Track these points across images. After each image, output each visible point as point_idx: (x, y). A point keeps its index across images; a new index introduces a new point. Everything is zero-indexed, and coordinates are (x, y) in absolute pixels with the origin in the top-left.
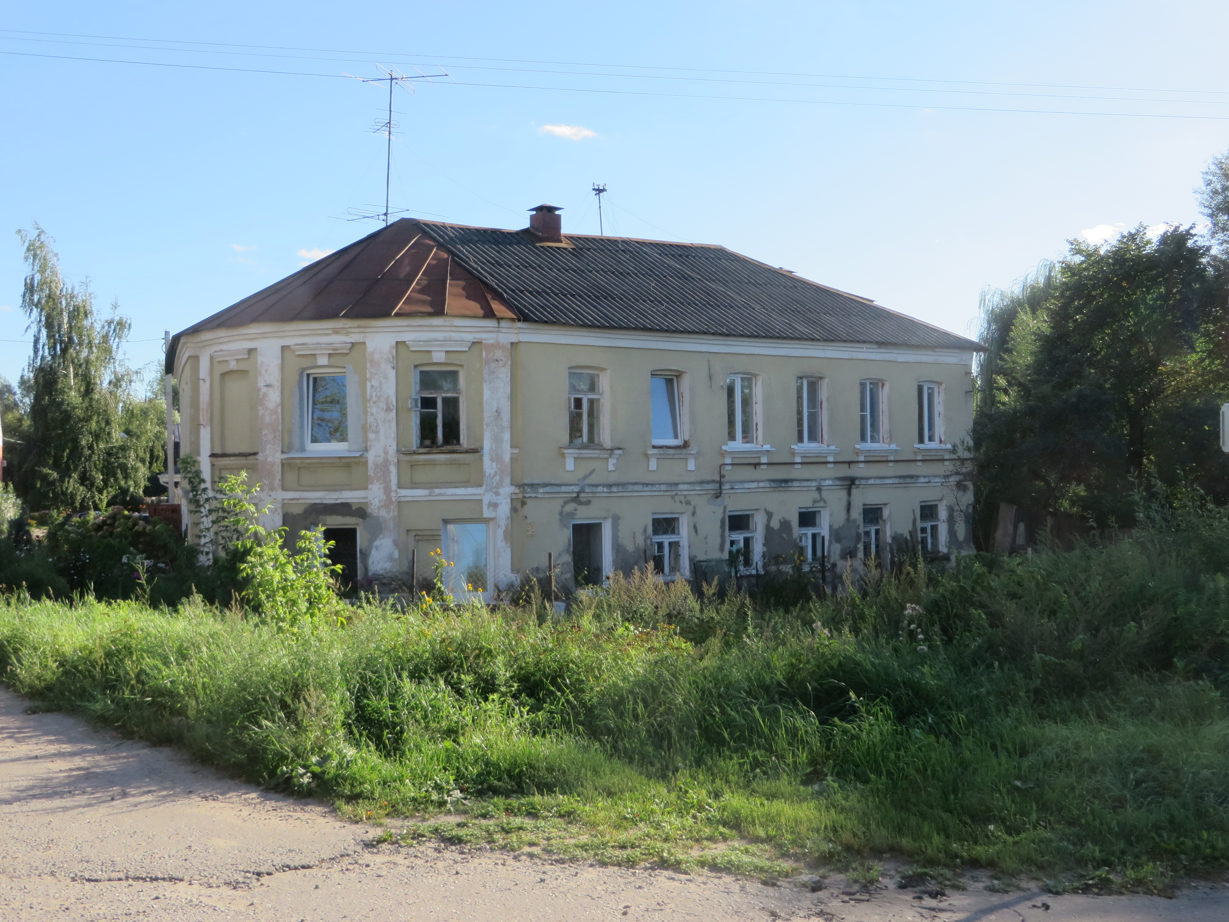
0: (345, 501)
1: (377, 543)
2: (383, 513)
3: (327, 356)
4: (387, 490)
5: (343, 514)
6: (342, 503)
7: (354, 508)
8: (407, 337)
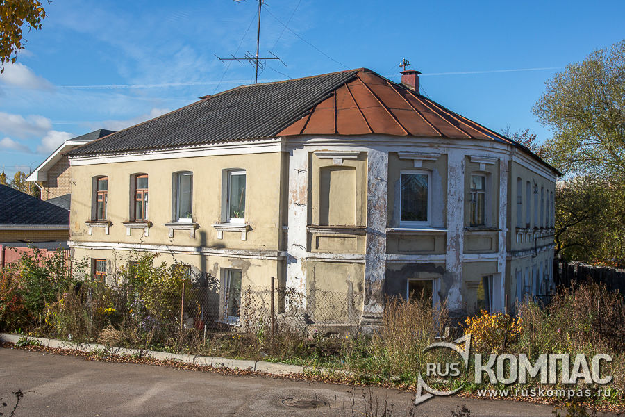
0: (431, 262)
1: (450, 291)
2: (454, 270)
3: (421, 162)
4: (457, 255)
5: (430, 271)
6: (430, 263)
7: (436, 267)
8: (470, 153)
